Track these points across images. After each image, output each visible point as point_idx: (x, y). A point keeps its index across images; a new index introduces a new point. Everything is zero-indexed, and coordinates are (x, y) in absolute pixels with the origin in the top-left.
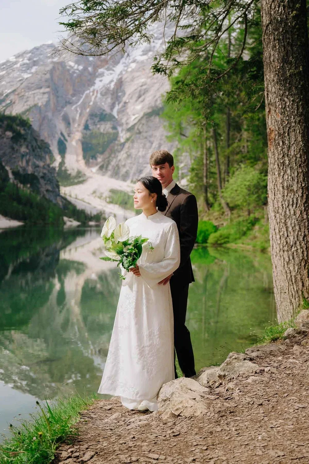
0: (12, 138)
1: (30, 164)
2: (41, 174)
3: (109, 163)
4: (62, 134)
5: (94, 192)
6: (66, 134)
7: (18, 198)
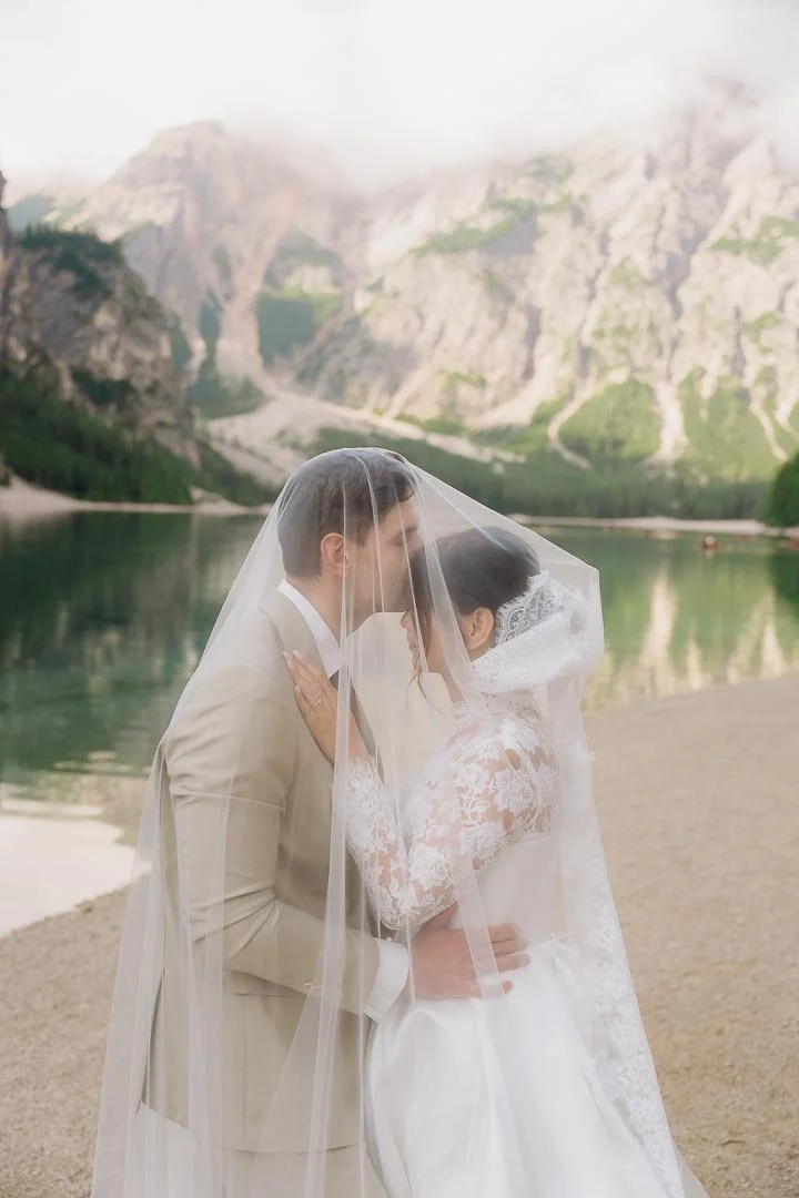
0: (76, 289)
1: (120, 354)
2: (147, 382)
3: (320, 367)
4: (211, 294)
5: (282, 434)
6: (219, 295)
7: (75, 439)
